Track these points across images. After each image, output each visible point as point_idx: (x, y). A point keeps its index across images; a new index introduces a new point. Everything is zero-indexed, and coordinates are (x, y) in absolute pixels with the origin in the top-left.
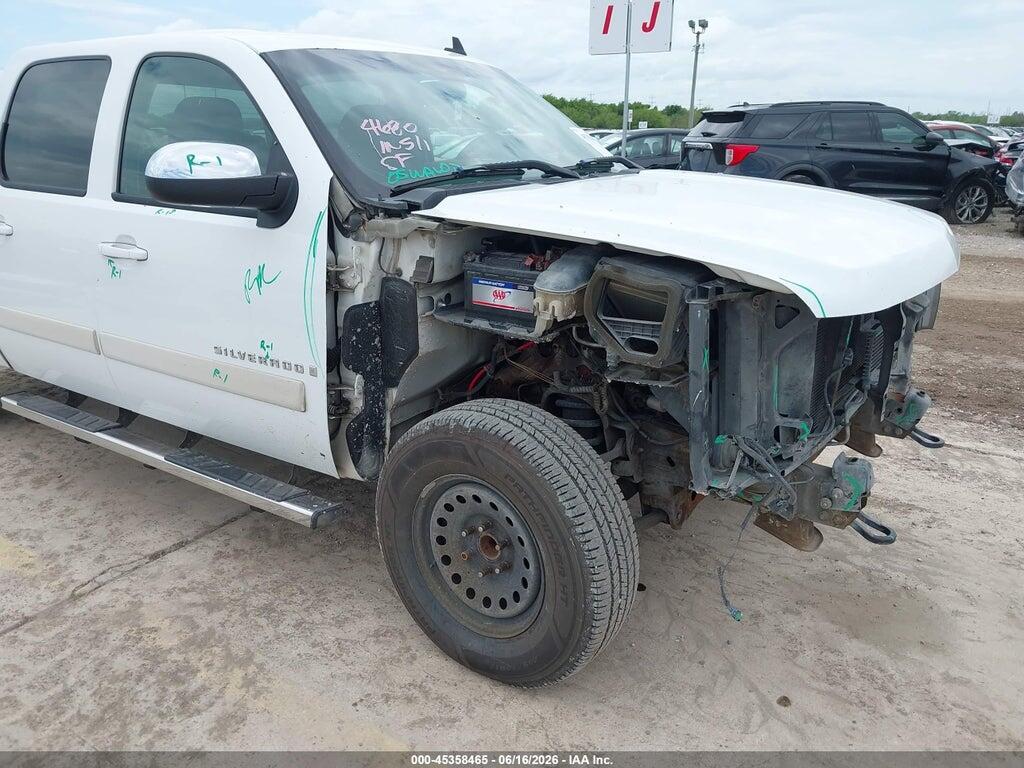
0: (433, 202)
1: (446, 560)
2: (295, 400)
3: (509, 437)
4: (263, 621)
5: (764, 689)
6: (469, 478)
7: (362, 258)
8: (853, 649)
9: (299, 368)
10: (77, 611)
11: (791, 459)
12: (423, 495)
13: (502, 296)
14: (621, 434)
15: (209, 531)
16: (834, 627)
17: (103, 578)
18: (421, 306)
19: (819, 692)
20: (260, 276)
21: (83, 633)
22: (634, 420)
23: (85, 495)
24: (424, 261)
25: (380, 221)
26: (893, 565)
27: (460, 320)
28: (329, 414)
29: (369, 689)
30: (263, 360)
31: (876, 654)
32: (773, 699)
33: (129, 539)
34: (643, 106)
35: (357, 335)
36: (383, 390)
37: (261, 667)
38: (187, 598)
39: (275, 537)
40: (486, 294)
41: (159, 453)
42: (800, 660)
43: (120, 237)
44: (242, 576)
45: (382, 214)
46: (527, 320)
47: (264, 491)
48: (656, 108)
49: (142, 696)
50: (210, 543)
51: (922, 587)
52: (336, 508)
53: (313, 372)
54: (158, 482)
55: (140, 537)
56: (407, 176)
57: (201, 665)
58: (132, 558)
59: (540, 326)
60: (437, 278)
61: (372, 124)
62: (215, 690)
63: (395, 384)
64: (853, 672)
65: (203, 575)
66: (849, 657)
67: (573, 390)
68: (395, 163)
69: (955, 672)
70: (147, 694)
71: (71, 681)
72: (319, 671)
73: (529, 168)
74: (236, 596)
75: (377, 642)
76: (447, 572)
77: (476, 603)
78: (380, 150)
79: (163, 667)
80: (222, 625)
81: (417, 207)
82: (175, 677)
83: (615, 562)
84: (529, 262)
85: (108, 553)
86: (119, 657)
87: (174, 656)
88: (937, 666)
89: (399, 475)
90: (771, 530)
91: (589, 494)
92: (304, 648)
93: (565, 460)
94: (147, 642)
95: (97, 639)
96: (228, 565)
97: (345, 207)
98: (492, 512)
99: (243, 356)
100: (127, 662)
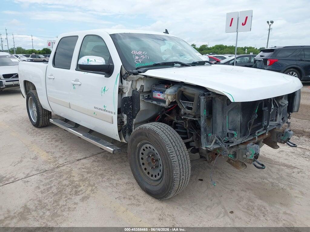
0: (144, 71)
1: (143, 164)
2: (110, 120)
3: (156, 131)
4: (100, 177)
5: (227, 208)
6: (148, 142)
7: (127, 85)
8: (259, 202)
9: (112, 113)
10: (58, 170)
11: (233, 142)
12: (138, 146)
13: (160, 95)
14: (192, 135)
15: (93, 155)
16: (255, 196)
17: (65, 164)
18: (141, 98)
19: (243, 211)
20: (104, 89)
21: (58, 175)
22: (197, 131)
23: (66, 145)
24: (142, 86)
25: (132, 76)
26: (281, 182)
27: (150, 101)
28: (118, 124)
29: (121, 195)
30: (104, 110)
31: (265, 204)
32: (229, 212)
33: (74, 156)
34: (252, 48)
35: (125, 104)
36: (132, 119)
37: (96, 187)
38: (83, 170)
39: (108, 158)
40: (157, 95)
41: (81, 134)
42: (241, 203)
43: (76, 79)
44: (98, 167)
45: (132, 74)
46: (164, 101)
47: (103, 144)
48: (257, 48)
49: (67, 190)
50: (93, 158)
51: (288, 189)
52: (119, 149)
53: (115, 113)
54: (84, 143)
55: (76, 155)
56: (141, 65)
57: (82, 185)
58: (73, 160)
59: (167, 103)
60: (144, 90)
61: (135, 52)
62: (84, 191)
63: (134, 118)
64: (256, 208)
65: (89, 165)
66: (256, 204)
67: (179, 121)
68: (138, 62)
69: (288, 212)
70: (68, 190)
71: (52, 185)
72: (110, 190)
73: (176, 63)
74: (95, 171)
75: (126, 185)
76: (143, 167)
77: (150, 176)
78: (135, 59)
79: (74, 185)
80: (90, 177)
81: (141, 73)
82: (76, 187)
83: (181, 166)
84: (166, 86)
85: (68, 158)
86: (64, 181)
87: (77, 182)
88: (283, 209)
89: (132, 140)
90: (231, 163)
91: (175, 147)
92: (108, 184)
93: (170, 138)
94: (71, 179)
95: (60, 177)
96: (95, 164)
97: (124, 72)
98: (153, 151)
99: (100, 109)
100: (66, 182)
